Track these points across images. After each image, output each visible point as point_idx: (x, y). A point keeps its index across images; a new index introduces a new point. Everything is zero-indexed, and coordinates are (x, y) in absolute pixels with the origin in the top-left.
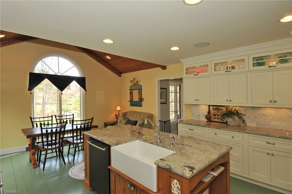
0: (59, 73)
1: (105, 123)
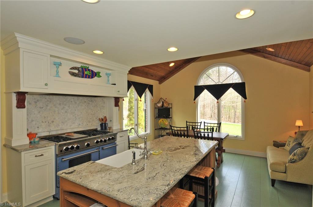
0: (219, 82)
1: (274, 141)
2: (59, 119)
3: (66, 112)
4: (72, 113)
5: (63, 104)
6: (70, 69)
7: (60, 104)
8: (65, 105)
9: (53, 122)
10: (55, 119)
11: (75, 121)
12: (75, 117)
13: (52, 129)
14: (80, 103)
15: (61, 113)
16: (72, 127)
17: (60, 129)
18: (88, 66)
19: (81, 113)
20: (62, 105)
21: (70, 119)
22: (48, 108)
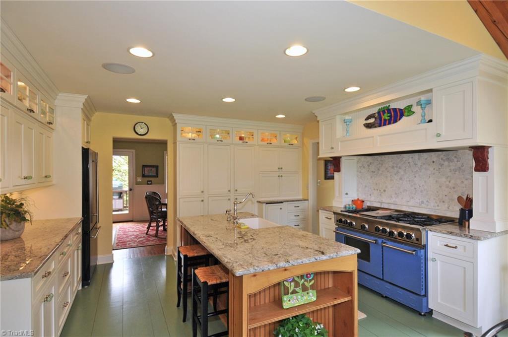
2: (391, 188)
3: (401, 179)
4: (409, 181)
5: (397, 167)
6: (366, 120)
7: (393, 167)
8: (400, 168)
9: (385, 191)
10: (386, 187)
11: (415, 194)
12: (415, 188)
13: (384, 201)
14: (424, 164)
15: (395, 181)
16: (410, 204)
17: (392, 202)
18: (387, 105)
19: (425, 182)
20: (395, 168)
21: (407, 191)
22: (380, 172)
